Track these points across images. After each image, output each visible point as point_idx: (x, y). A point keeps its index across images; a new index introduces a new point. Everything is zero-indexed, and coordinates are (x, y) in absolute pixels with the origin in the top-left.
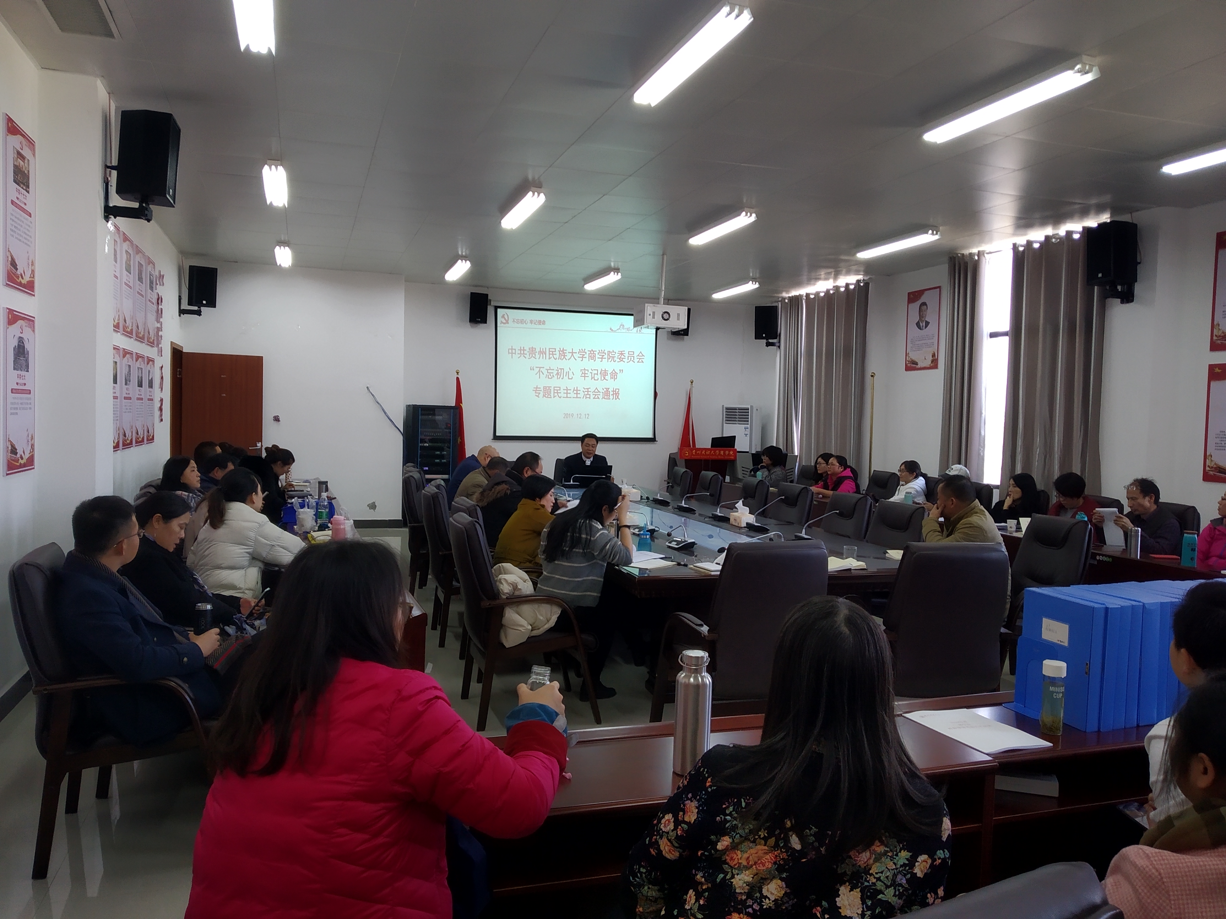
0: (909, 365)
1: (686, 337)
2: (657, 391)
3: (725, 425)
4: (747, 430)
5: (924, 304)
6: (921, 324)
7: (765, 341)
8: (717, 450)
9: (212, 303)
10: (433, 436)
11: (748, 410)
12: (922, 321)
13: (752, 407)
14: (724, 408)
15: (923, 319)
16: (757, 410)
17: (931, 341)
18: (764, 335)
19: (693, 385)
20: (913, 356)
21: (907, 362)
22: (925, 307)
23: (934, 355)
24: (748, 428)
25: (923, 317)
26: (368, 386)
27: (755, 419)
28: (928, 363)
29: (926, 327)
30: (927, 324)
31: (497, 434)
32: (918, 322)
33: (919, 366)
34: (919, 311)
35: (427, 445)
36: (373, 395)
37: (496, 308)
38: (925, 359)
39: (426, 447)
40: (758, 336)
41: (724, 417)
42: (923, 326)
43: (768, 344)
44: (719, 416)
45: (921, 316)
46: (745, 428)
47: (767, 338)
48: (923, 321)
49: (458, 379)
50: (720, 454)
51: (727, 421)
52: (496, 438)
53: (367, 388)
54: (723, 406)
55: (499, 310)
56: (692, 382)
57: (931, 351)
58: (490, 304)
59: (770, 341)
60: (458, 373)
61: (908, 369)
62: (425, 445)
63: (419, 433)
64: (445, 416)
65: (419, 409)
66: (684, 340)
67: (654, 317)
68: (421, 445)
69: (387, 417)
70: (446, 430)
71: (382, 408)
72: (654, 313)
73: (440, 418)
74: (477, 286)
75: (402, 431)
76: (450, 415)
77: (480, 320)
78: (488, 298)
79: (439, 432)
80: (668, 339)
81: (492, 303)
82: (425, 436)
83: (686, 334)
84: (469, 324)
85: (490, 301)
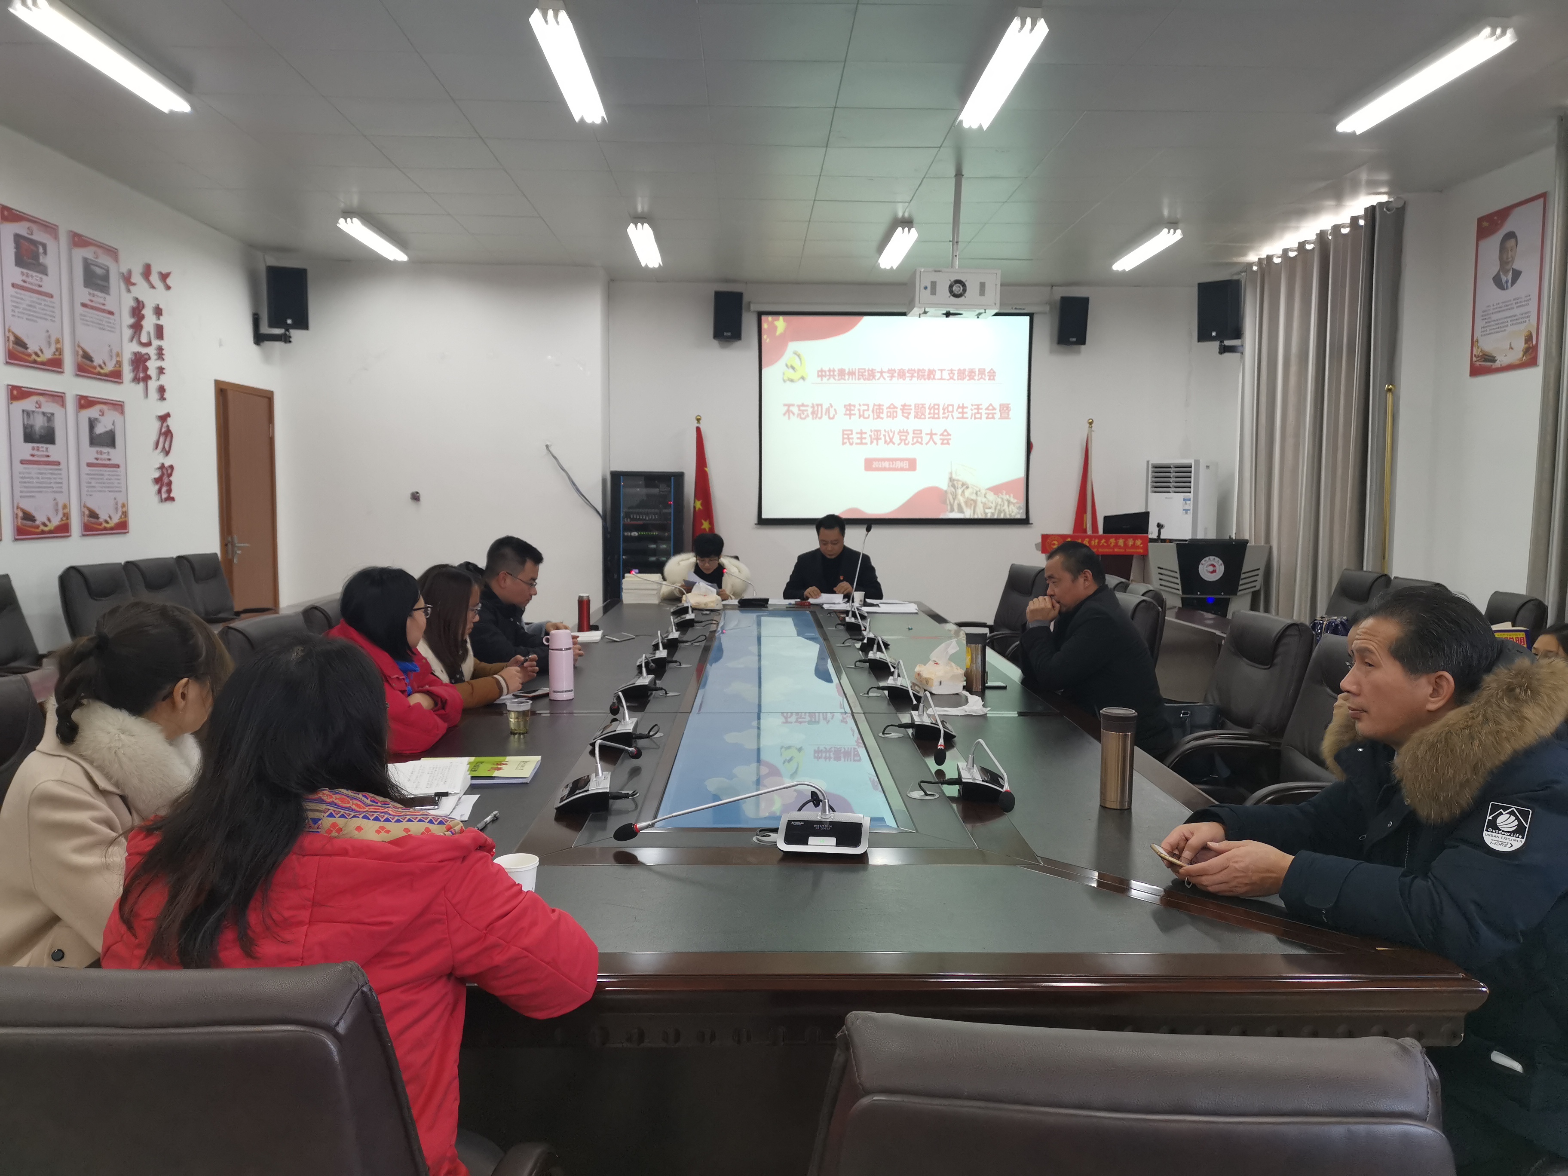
0: (1478, 363)
1: (1083, 347)
2: (1032, 440)
3: (1150, 494)
4: (1188, 502)
5: (1511, 235)
6: (1504, 279)
7: (1216, 344)
8: (1112, 537)
9: (302, 323)
10: (645, 520)
11: (1191, 467)
12: (1506, 272)
13: (1197, 462)
14: (1150, 466)
15: (1508, 267)
16: (1208, 467)
17: (1523, 310)
18: (1214, 334)
19: (1093, 429)
20: (1488, 345)
21: (1474, 359)
22: (1513, 241)
23: (1529, 339)
24: (1190, 500)
25: (1508, 263)
26: (549, 444)
27: (1203, 481)
28: (1517, 355)
29: (1514, 282)
30: (1517, 275)
31: (764, 516)
32: (1498, 274)
33: (1498, 364)
34: (1501, 251)
35: (636, 534)
36: (555, 458)
37: (760, 314)
38: (1511, 348)
39: (635, 537)
40: (1203, 336)
41: (1150, 481)
42: (1507, 282)
43: (1224, 350)
44: (1141, 478)
45: (1504, 262)
46: (1184, 500)
47: (1220, 338)
48: (1508, 271)
49: (698, 430)
50: (1116, 545)
51: (1155, 487)
52: (763, 522)
53: (547, 446)
54: (1148, 462)
55: (765, 318)
56: (1091, 423)
57: (1522, 329)
58: (749, 309)
59: (1227, 343)
60: (698, 420)
61: (1476, 371)
62: (632, 534)
63: (622, 515)
64: (663, 488)
65: (622, 477)
66: (1079, 352)
67: (933, 292)
68: (626, 534)
69: (578, 490)
70: (665, 511)
71: (570, 478)
72: (934, 284)
73: (655, 491)
74: (727, 281)
75: (601, 512)
76: (669, 486)
77: (729, 334)
78: (745, 299)
79: (655, 514)
80: (1052, 352)
81: (753, 307)
82: (632, 519)
83: (1082, 341)
84: (715, 343)
85: (749, 303)
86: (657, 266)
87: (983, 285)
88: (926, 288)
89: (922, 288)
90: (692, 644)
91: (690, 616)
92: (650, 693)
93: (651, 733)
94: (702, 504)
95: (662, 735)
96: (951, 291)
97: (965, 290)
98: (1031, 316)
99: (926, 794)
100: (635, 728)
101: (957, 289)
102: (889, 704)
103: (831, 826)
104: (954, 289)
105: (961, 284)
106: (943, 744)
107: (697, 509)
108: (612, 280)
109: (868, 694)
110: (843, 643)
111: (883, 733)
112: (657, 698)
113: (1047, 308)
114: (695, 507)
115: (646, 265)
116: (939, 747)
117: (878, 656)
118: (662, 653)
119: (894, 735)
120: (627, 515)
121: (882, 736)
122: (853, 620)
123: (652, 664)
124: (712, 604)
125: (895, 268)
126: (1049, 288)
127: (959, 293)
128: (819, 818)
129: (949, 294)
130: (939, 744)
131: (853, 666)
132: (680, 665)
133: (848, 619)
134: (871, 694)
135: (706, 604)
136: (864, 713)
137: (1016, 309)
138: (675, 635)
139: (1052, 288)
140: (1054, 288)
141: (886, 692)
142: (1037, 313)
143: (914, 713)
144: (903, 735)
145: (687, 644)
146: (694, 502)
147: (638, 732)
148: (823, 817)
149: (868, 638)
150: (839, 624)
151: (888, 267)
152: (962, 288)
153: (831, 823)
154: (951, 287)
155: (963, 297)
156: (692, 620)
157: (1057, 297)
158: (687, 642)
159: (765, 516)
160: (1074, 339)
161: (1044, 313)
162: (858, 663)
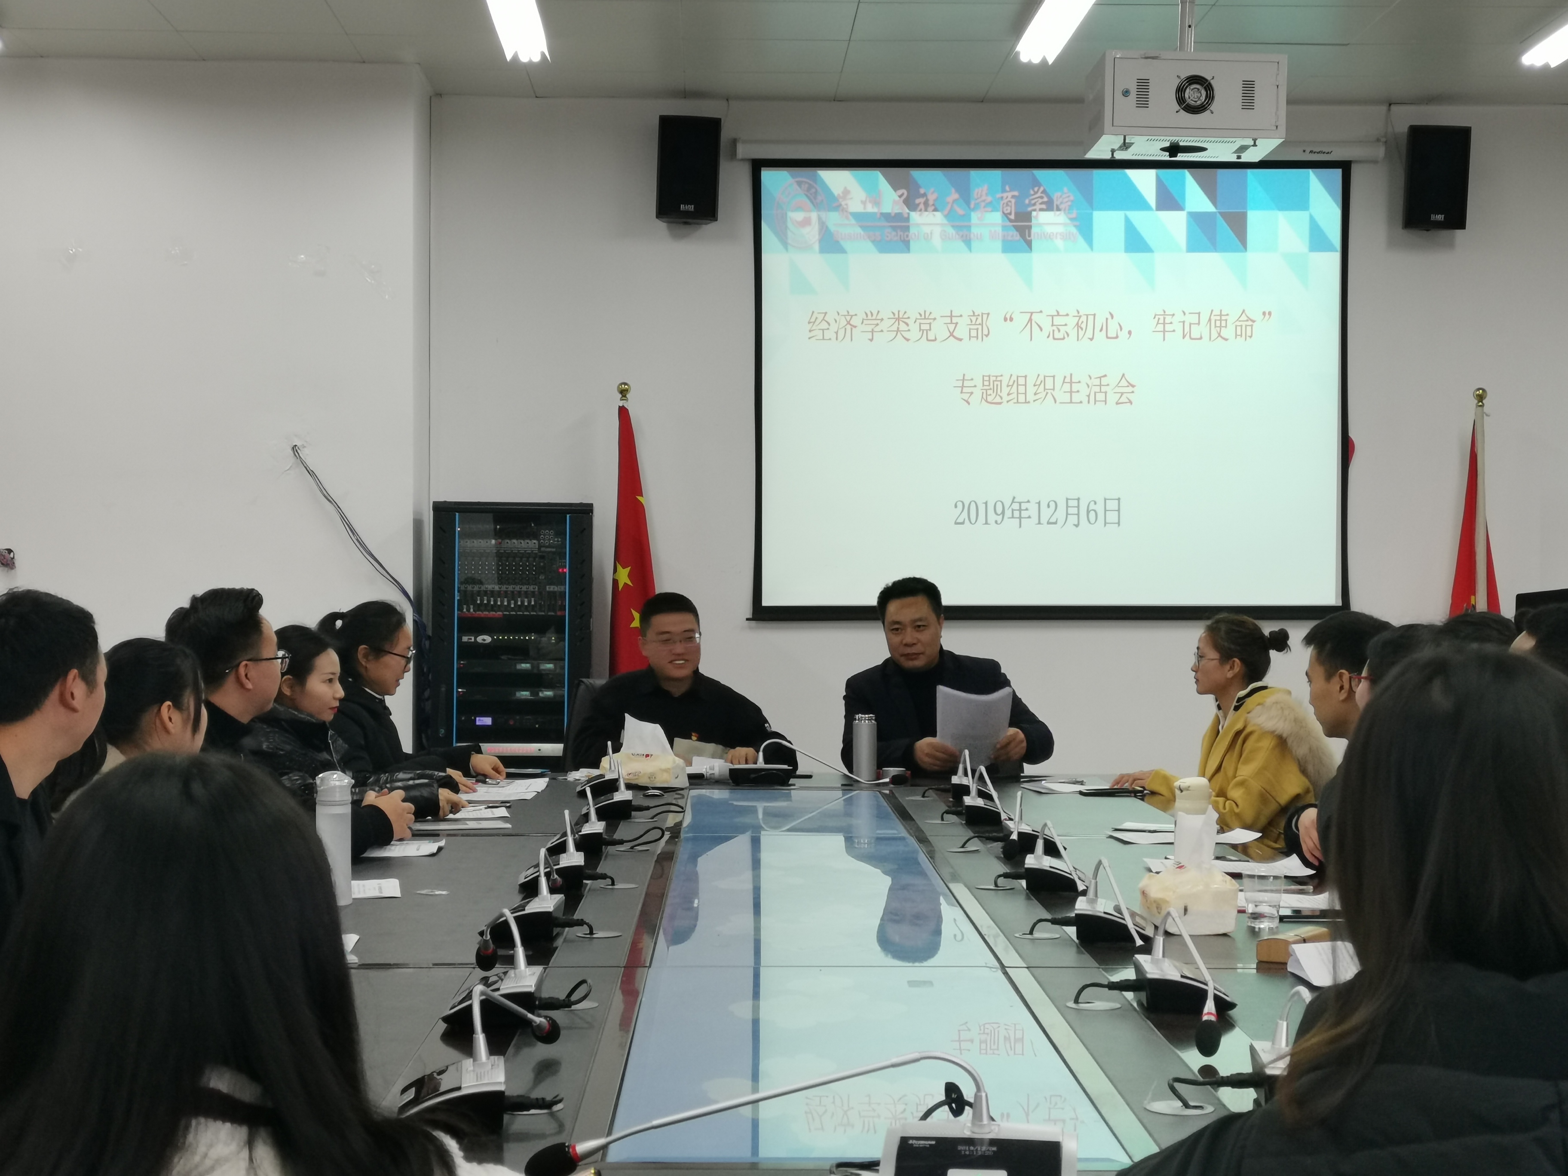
1: (1459, 233)
2: (1352, 434)
10: (507, 608)
19: (1486, 409)
26: (299, 443)
31: (766, 602)
35: (488, 639)
36: (311, 473)
37: (758, 166)
39: (485, 646)
49: (623, 413)
52: (765, 614)
53: (294, 448)
55: (767, 175)
56: (1481, 398)
58: (733, 155)
60: (623, 393)
62: (480, 639)
63: (457, 598)
64: (548, 537)
65: (457, 514)
66: (1451, 245)
67: (1143, 101)
68: (465, 639)
69: (362, 545)
70: (550, 588)
71: (343, 518)
72: (1143, 85)
73: (529, 545)
74: (685, 94)
75: (411, 594)
76: (561, 534)
77: (691, 208)
78: (726, 134)
79: (527, 594)
80: (1392, 243)
81: (745, 151)
82: (478, 607)
83: (1457, 221)
84: (661, 226)
85: (734, 142)
86: (537, 59)
87: (1248, 87)
88: (1126, 93)
89: (1119, 95)
90: (632, 848)
91: (622, 795)
92: (556, 930)
93: (574, 998)
94: (630, 576)
95: (596, 1005)
96: (1181, 100)
97: (1210, 97)
98: (1345, 167)
99: (1186, 1105)
100: (540, 984)
101: (1194, 95)
102: (1079, 952)
103: (995, 1149)
104: (1187, 96)
105: (1202, 85)
106: (1213, 1010)
107: (621, 586)
108: (439, 95)
109: (1031, 933)
110: (963, 847)
111: (1076, 1001)
112: (572, 941)
113: (1380, 152)
114: (615, 582)
115: (515, 58)
116: (1205, 1018)
117: (1047, 863)
118: (573, 858)
119: (1100, 1005)
120: (467, 598)
121: (1074, 1006)
122: (980, 802)
123: (556, 876)
124: (665, 776)
125: (1051, 61)
126: (1384, 108)
127: (1199, 103)
128: (967, 1134)
129: (1178, 107)
130: (1206, 1010)
131: (992, 887)
132: (613, 884)
133: (968, 801)
134: (1037, 934)
135: (651, 776)
136: (1027, 968)
137: (1311, 152)
138: (595, 826)
139: (1389, 110)
140: (1394, 108)
141: (1072, 931)
142: (1356, 162)
143: (1141, 958)
144: (1118, 1006)
145: (622, 848)
146: (615, 570)
147: (545, 994)
148: (976, 1130)
149: (1020, 834)
150: (947, 812)
151: (1036, 60)
152: (1204, 93)
153: (993, 1142)
154: (1180, 90)
155: (1207, 113)
156: (628, 802)
157: (1402, 128)
158: (621, 842)
159: (769, 600)
160: (1440, 217)
161: (1375, 162)
162: (1001, 881)
